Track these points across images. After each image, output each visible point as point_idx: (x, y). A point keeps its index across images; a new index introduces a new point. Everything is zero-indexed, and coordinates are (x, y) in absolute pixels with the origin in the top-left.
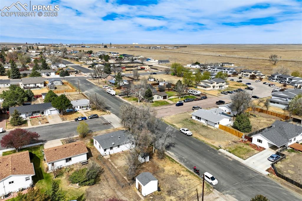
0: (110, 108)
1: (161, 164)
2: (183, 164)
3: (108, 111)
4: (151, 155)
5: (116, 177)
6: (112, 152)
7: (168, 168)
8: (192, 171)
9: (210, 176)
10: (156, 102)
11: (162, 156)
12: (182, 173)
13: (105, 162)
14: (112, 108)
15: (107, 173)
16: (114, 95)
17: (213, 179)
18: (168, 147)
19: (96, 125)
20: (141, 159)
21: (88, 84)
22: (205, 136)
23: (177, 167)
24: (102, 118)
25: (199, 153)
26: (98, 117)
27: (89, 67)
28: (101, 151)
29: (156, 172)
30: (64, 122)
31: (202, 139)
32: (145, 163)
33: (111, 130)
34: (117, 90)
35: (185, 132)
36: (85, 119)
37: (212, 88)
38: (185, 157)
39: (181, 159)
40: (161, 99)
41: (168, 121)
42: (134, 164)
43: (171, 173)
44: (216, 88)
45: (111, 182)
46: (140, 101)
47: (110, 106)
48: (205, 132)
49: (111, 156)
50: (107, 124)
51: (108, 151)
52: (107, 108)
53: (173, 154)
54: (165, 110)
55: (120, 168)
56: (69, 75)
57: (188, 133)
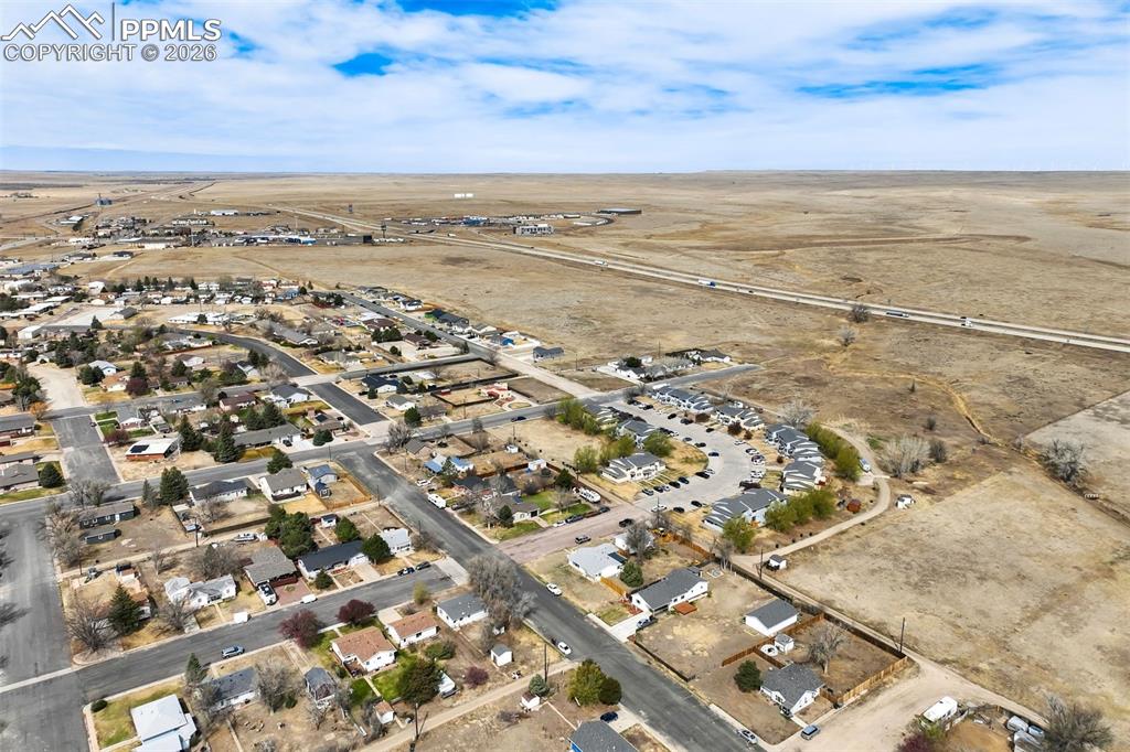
0: (442, 543)
1: (517, 635)
2: (541, 635)
3: (441, 551)
4: (506, 625)
5: (471, 651)
6: (462, 623)
7: (524, 639)
8: (549, 641)
9: (564, 645)
10: (518, 524)
11: (520, 626)
12: (538, 644)
13: (456, 635)
14: (446, 544)
15: (460, 647)
16: (443, 508)
17: (566, 648)
18: (527, 615)
19: (431, 582)
20: (496, 632)
21: (385, 473)
22: (578, 596)
23: (534, 638)
24: (436, 567)
25: (563, 620)
26: (429, 566)
27: (360, 394)
28: (450, 623)
29: (511, 644)
30: (384, 577)
31: (572, 599)
32: (499, 634)
33: (453, 590)
34: (445, 490)
35: (552, 590)
36: (413, 571)
37: (629, 477)
38: (545, 626)
39: (540, 628)
40: (528, 517)
41: (533, 570)
42: (489, 637)
43: (527, 645)
44: (636, 478)
45: (467, 656)
46: (491, 525)
47: (442, 540)
48: (579, 588)
49: (461, 628)
50: (446, 579)
51: (458, 621)
52: (440, 545)
53: (531, 622)
54: (532, 546)
55: (473, 641)
56: (331, 439)
57: (557, 591)
